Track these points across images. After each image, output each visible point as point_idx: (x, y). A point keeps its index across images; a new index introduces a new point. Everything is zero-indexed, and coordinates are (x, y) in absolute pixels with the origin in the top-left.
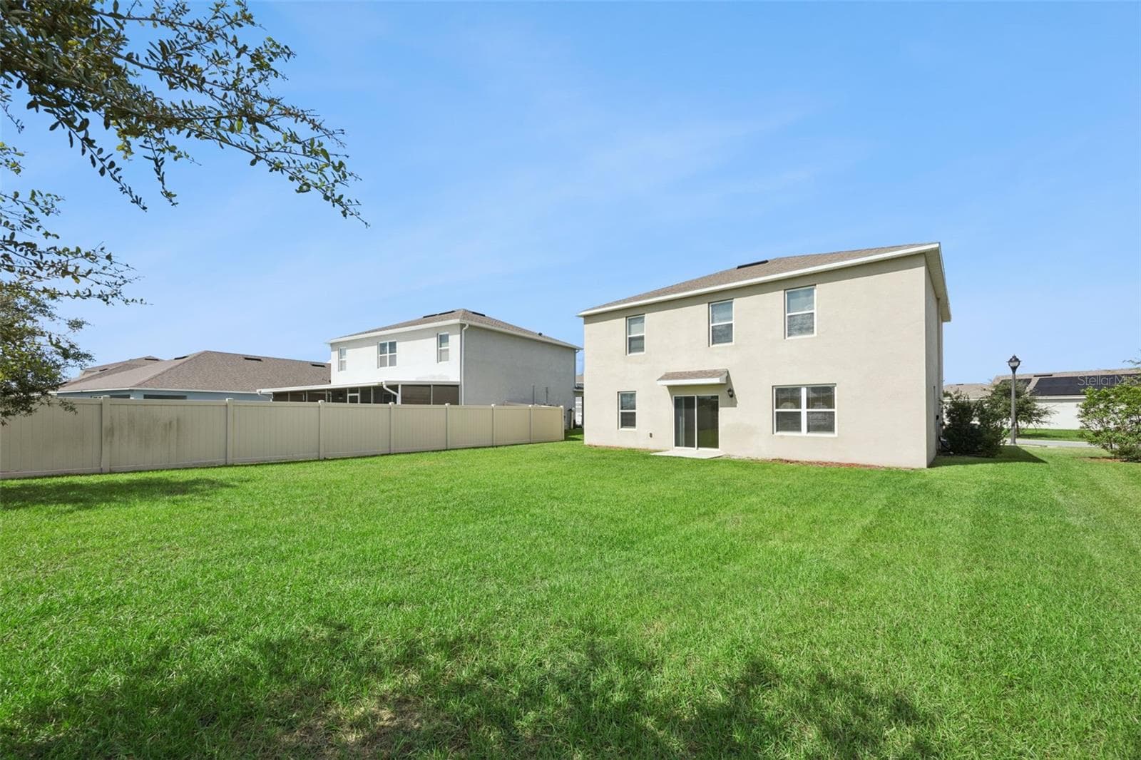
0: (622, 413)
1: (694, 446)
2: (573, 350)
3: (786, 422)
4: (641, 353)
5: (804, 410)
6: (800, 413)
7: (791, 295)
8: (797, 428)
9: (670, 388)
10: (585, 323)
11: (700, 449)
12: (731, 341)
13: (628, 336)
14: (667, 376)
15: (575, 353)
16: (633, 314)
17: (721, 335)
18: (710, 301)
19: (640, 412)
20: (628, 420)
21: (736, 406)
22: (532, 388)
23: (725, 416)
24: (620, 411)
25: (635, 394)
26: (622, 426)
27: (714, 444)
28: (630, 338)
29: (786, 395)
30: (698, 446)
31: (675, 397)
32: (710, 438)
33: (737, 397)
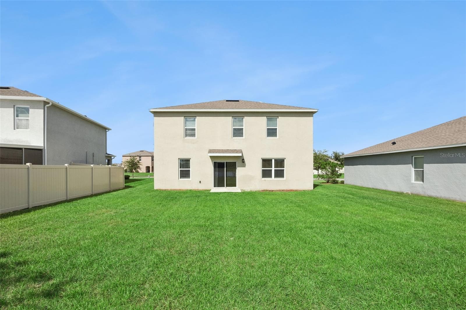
0: (180, 170)
1: (224, 186)
2: (105, 129)
3: (266, 174)
4: (193, 138)
5: (273, 169)
6: (272, 170)
7: (269, 120)
8: (270, 176)
9: (212, 157)
10: (154, 117)
11: (227, 188)
12: (243, 136)
13: (185, 128)
14: (210, 151)
15: (106, 132)
16: (190, 115)
17: (238, 132)
18: (233, 116)
19: (192, 169)
20: (185, 174)
21: (245, 167)
22: (85, 153)
23: (240, 172)
24: (180, 169)
25: (190, 160)
26: (180, 178)
27: (234, 185)
28: (186, 129)
29: (266, 162)
30: (226, 186)
31: (214, 162)
32: (232, 183)
33: (246, 162)
